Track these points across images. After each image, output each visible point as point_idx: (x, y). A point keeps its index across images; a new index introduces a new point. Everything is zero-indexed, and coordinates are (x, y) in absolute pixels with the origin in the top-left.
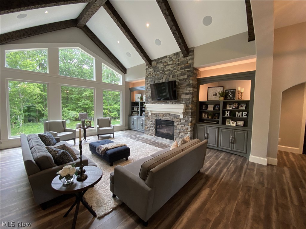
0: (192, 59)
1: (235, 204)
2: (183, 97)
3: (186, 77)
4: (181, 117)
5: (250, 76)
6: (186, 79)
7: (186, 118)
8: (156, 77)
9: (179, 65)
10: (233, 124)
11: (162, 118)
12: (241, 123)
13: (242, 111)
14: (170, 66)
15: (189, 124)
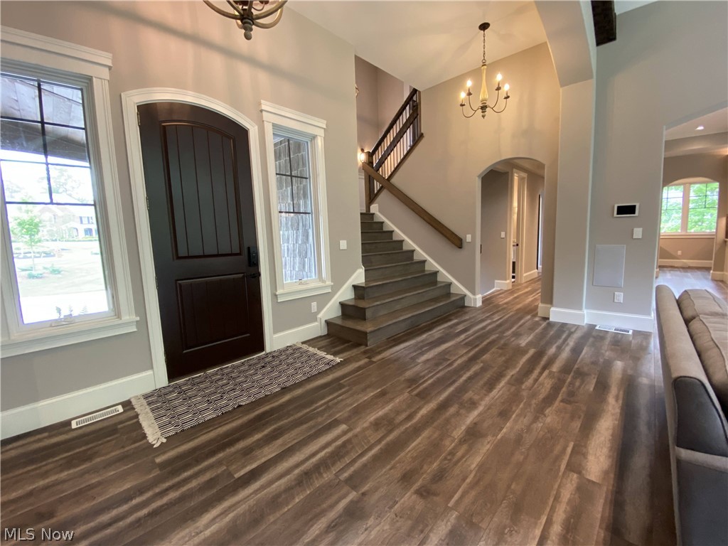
1: (504, 430)
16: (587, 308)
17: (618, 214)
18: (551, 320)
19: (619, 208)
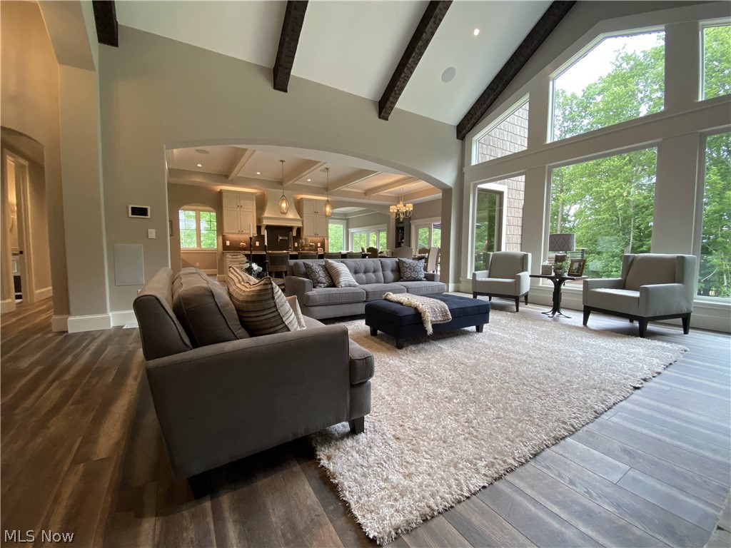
16: (112, 310)
17: (132, 214)
18: (70, 332)
19: (133, 209)
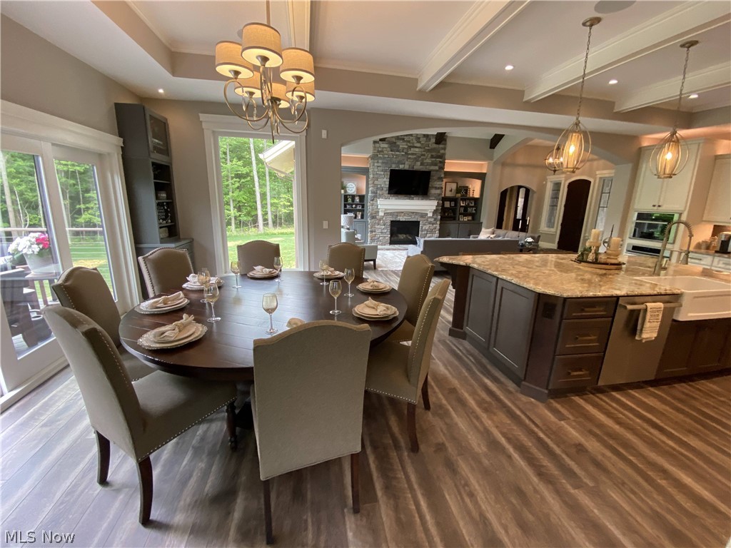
0: (445, 149)
2: (433, 191)
3: (437, 168)
4: (429, 215)
5: (481, 176)
6: (437, 171)
7: (435, 217)
8: (394, 159)
9: (429, 151)
10: (466, 219)
11: (402, 219)
12: (470, 218)
13: (473, 207)
14: (417, 150)
15: (438, 223)
